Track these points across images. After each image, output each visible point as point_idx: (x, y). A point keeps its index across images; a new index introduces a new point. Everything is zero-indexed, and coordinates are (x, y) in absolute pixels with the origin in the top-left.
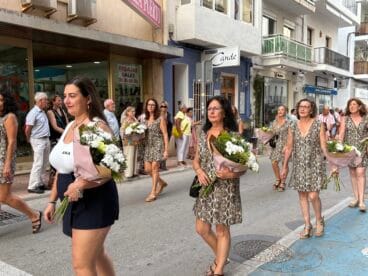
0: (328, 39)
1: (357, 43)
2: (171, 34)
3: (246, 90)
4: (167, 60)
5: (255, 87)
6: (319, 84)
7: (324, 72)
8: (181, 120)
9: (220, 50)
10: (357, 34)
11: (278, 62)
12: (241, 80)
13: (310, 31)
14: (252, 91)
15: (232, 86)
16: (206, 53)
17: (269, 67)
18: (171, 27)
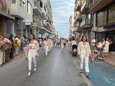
0: (43, 22)
1: (47, 24)
2: (9, 12)
3: (29, 32)
4: (8, 20)
5: (30, 31)
6: (42, 32)
7: (43, 29)
8: (17, 41)
9: (24, 20)
10: (47, 22)
11: (36, 26)
12: (27, 29)
13: (40, 19)
14: (30, 32)
15: (25, 31)
16: (20, 20)
17: (33, 27)
18: (9, 9)
